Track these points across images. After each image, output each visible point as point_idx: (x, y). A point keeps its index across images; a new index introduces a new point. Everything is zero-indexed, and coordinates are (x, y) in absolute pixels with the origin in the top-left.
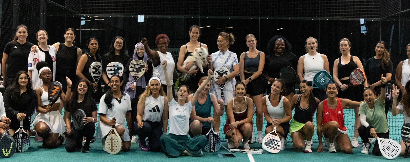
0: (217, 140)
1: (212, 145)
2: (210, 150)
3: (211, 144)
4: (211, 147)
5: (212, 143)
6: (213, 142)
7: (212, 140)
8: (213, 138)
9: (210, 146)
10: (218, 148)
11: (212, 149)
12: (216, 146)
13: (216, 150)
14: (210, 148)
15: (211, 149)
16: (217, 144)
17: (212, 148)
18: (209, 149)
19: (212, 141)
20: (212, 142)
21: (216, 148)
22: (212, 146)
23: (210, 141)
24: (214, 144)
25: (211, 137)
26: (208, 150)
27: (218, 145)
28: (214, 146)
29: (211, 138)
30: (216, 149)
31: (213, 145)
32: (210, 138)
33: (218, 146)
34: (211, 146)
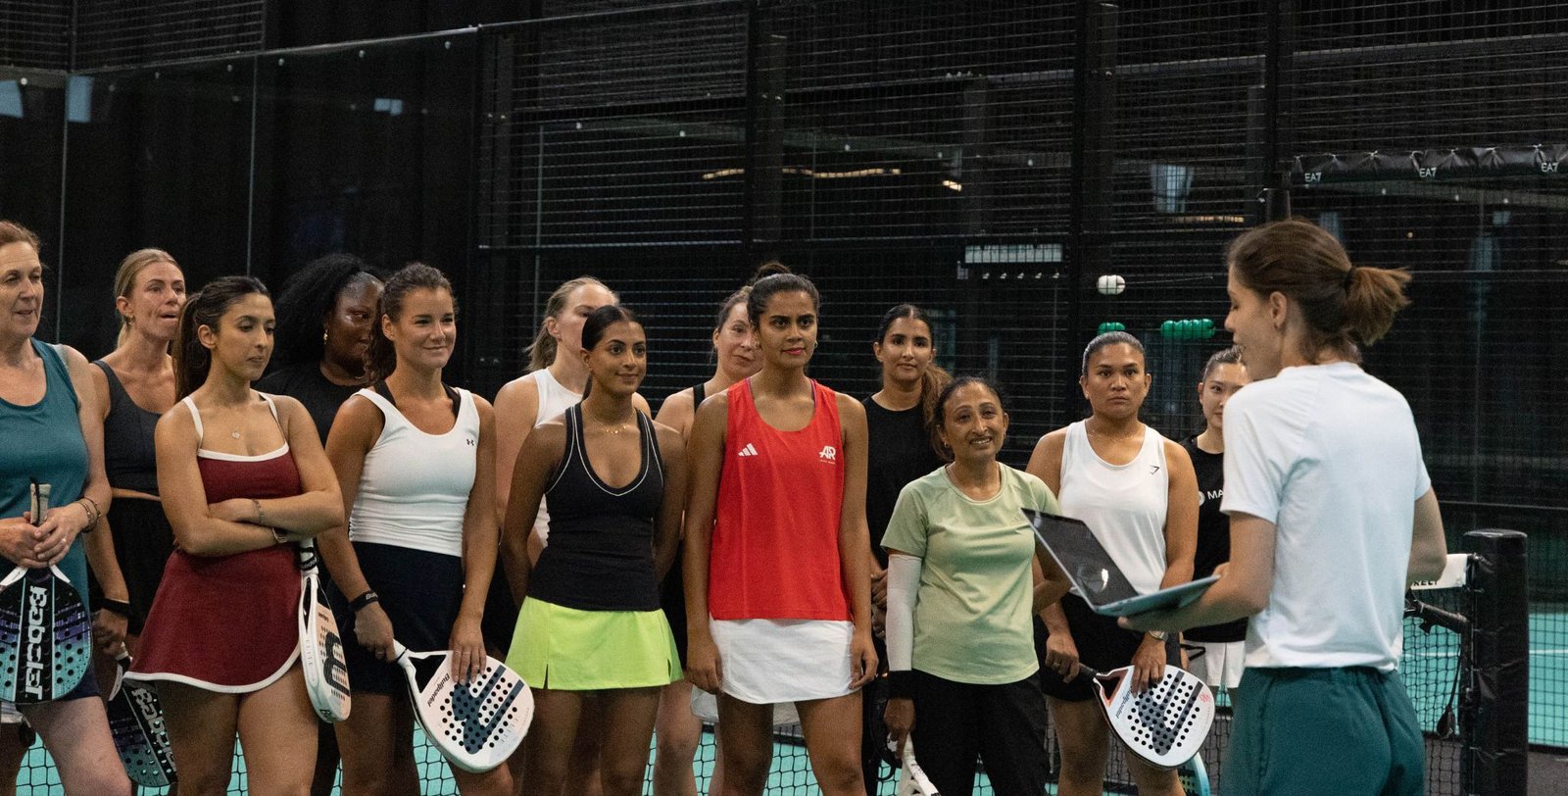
0: (70, 620)
1: (34, 653)
2: (21, 685)
3: (30, 648)
4: (31, 665)
5: (38, 640)
6: (42, 630)
7: (36, 617)
8: (43, 603)
9: (23, 661)
10: (71, 673)
11: (34, 683)
12: (60, 661)
13: (57, 691)
14: (22, 674)
15: (28, 683)
16: (69, 647)
17: (35, 671)
18: (14, 678)
19: (35, 625)
20: (36, 633)
21: (55, 674)
22: (35, 659)
23: (26, 624)
24: (46, 645)
25: (33, 601)
26: (8, 684)
27: (72, 653)
28: (46, 660)
29: (34, 609)
30: (60, 681)
31: (39, 650)
32: (28, 606)
33: (70, 660)
34: (30, 656)
